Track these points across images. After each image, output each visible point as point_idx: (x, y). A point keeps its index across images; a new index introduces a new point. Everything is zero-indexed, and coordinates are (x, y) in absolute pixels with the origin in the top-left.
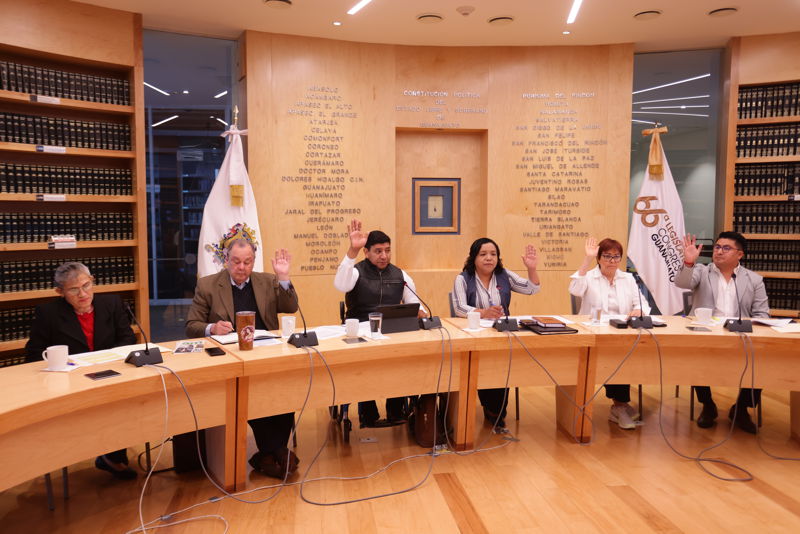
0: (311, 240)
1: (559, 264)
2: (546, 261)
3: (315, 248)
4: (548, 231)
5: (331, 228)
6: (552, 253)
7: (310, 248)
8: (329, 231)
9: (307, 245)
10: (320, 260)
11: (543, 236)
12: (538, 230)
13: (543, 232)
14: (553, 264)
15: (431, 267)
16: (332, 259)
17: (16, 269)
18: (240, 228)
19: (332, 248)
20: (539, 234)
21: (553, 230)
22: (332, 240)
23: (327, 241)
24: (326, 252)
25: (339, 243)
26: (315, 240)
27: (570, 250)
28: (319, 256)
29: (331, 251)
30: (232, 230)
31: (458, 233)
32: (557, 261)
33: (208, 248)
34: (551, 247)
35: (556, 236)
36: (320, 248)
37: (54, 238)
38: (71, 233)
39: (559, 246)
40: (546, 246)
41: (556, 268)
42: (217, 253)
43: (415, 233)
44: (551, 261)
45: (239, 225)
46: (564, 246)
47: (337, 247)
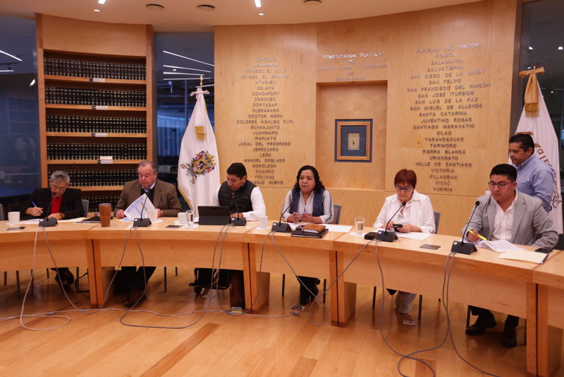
0: (256, 163)
1: (446, 189)
2: (435, 186)
3: (259, 169)
4: (437, 161)
5: (270, 155)
6: (440, 180)
7: (255, 169)
8: (269, 158)
9: (253, 166)
10: (262, 177)
11: (432, 166)
12: (428, 160)
13: (433, 162)
14: (441, 189)
15: (349, 187)
16: (270, 177)
17: (84, 174)
18: (204, 154)
19: (270, 169)
20: (429, 163)
21: (441, 161)
22: (270, 164)
23: (267, 164)
24: (267, 172)
25: (275, 166)
26: (259, 163)
27: (456, 178)
28: (262, 174)
29: (269, 171)
30: (198, 155)
31: (370, 161)
32: (444, 187)
33: (183, 166)
34: (439, 174)
35: (443, 166)
36: (262, 169)
37: (101, 158)
38: (110, 155)
39: (446, 174)
40: (435, 173)
41: (444, 192)
42: (189, 169)
43: (336, 160)
44: (439, 186)
45: (203, 152)
46: (451, 174)
47: (273, 169)
